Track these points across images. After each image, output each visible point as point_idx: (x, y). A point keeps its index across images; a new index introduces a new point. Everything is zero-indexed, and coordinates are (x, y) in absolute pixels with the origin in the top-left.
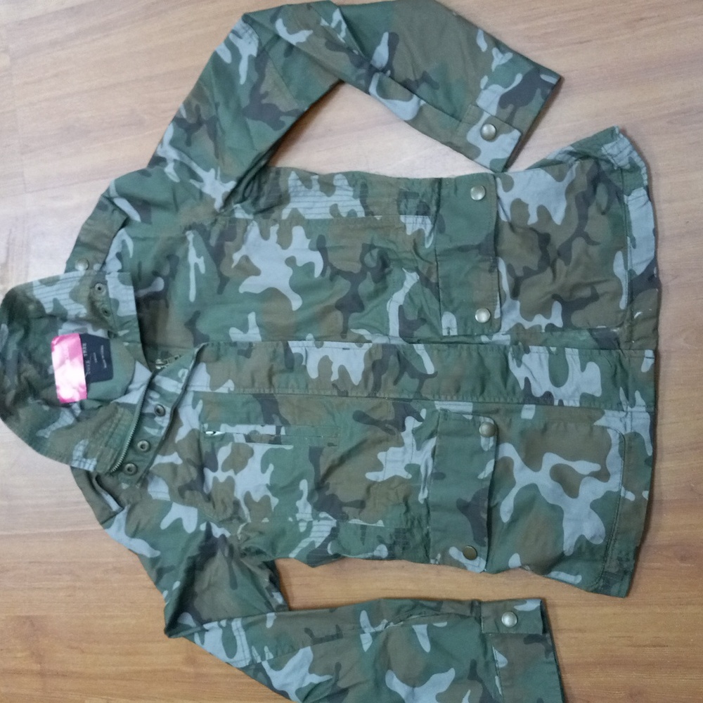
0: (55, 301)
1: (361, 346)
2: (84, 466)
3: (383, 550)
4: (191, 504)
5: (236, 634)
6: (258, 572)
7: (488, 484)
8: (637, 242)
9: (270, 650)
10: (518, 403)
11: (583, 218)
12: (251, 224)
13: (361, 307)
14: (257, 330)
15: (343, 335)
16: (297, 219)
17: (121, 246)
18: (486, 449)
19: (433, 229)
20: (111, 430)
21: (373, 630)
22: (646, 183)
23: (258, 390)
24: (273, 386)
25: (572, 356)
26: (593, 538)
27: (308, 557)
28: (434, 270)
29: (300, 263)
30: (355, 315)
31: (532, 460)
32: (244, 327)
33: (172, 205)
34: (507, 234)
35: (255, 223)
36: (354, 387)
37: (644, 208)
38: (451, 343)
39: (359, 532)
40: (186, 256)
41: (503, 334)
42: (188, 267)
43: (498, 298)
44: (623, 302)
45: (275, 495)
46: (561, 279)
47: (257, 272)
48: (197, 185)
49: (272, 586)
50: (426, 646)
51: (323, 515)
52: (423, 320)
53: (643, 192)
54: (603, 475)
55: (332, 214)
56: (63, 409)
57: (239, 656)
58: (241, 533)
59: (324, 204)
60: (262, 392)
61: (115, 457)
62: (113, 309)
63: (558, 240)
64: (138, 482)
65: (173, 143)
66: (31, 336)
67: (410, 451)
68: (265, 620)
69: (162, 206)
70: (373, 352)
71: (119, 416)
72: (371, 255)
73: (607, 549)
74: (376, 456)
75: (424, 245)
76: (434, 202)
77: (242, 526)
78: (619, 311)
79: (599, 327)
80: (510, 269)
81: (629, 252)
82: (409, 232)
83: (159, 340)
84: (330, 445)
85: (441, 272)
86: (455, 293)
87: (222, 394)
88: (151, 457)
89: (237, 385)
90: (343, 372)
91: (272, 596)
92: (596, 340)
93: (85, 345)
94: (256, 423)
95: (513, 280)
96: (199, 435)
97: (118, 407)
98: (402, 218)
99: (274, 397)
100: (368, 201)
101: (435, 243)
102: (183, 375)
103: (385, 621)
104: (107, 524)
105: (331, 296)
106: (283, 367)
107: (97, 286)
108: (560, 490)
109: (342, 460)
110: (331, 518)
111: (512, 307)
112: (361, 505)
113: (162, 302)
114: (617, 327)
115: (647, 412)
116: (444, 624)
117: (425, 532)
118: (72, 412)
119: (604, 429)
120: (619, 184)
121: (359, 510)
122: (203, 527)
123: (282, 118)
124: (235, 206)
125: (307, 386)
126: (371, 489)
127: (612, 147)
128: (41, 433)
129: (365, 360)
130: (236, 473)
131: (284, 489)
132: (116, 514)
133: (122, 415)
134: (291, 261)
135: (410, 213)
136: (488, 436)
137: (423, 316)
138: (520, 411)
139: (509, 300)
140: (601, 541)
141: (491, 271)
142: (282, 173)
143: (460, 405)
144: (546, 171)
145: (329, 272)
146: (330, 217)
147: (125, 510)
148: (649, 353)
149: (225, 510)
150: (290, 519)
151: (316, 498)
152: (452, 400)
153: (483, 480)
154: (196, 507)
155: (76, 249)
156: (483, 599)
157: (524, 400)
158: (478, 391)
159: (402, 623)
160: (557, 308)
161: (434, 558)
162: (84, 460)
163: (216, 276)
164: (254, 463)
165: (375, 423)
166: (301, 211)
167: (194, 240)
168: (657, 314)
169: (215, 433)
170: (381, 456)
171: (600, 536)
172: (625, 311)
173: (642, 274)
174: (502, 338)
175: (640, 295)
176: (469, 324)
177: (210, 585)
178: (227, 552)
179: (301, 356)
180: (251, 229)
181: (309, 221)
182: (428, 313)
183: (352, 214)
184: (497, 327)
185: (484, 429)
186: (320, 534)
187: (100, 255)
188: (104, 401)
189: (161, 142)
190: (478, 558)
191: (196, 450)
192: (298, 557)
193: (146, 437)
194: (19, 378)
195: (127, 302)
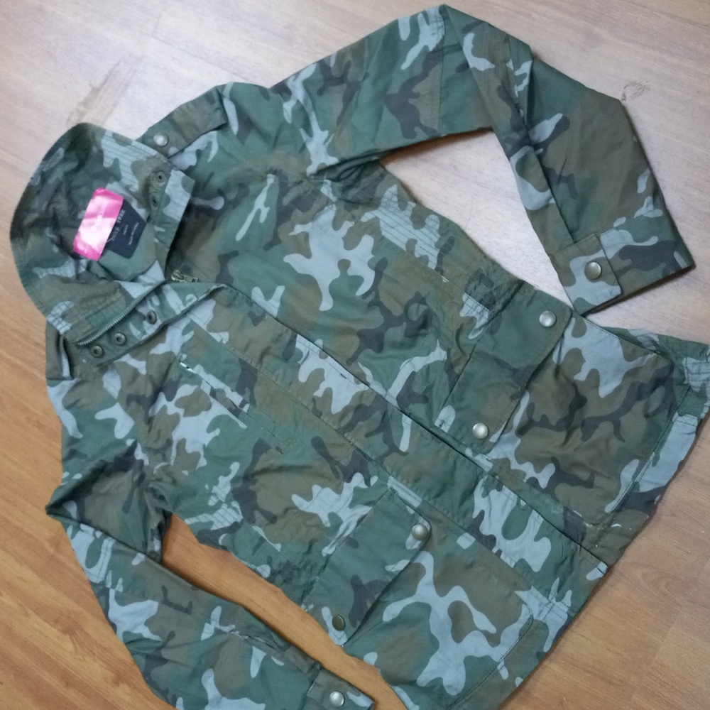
0: (116, 161)
1: (357, 383)
2: (58, 324)
3: (266, 571)
4: (131, 414)
5: (103, 551)
6: (152, 512)
7: (390, 580)
8: (659, 462)
9: (123, 584)
10: (462, 528)
11: (627, 407)
12: (330, 206)
13: (380, 349)
14: (278, 305)
15: (348, 362)
16: (373, 228)
17: (205, 146)
18: (408, 548)
19: (486, 325)
20: (99, 307)
21: (218, 626)
22: (703, 415)
23: (246, 358)
24: (262, 364)
25: (535, 521)
26: (449, 687)
27: (201, 532)
28: (463, 362)
29: (350, 272)
30: (370, 352)
31: (442, 584)
32: (268, 294)
33: (273, 141)
34: (548, 374)
35: (334, 208)
36: (330, 414)
37: (686, 436)
38: (437, 436)
39: (256, 541)
40: (256, 196)
41: (487, 460)
42: (251, 208)
43: (503, 426)
44: (610, 507)
45: (205, 457)
46: (569, 450)
47: (308, 255)
48: (305, 137)
49: (157, 532)
50: (254, 671)
51: (235, 504)
52: (426, 400)
53: (695, 422)
54: (494, 640)
55: (407, 246)
56: (71, 259)
57: (94, 570)
58: (158, 470)
59: (406, 232)
60: (249, 362)
61: (89, 333)
62: (162, 204)
63: (591, 411)
64: (98, 366)
65: (307, 84)
66: (82, 172)
67: (342, 501)
68: (134, 556)
69: (263, 135)
70: (365, 395)
71: (114, 298)
72: (418, 308)
73: (455, 702)
74: (312, 486)
75: (468, 334)
76: (503, 300)
77: (163, 464)
78: (603, 512)
79: (575, 512)
80: (531, 408)
81: (646, 466)
82: (463, 314)
83: (189, 253)
84: (278, 449)
85: (469, 368)
86: (469, 396)
87: (214, 340)
88: (121, 352)
89: (231, 341)
90: (328, 394)
91: (153, 540)
92: (566, 522)
93: (123, 212)
94: (228, 384)
95: (527, 419)
96: (173, 362)
97: (118, 290)
98: (465, 296)
99: (256, 373)
100: (446, 259)
101: (478, 339)
102: (190, 300)
103: (233, 626)
104: (52, 382)
105: (359, 320)
106: (279, 353)
107: (160, 174)
108: (448, 626)
109: (281, 469)
110: (240, 513)
111: (510, 441)
112: (273, 519)
113: (211, 221)
114: (591, 524)
115: (567, 613)
116: (281, 664)
117: (312, 579)
118: (77, 266)
119: (521, 602)
120: (679, 398)
121: (267, 522)
122: (129, 442)
123: (417, 129)
124: (325, 180)
125: (291, 383)
126: (289, 511)
127: (694, 364)
128: (37, 270)
129: (353, 398)
130: (185, 415)
131: (218, 458)
132: (64, 379)
133: (118, 299)
134: (344, 265)
135: (475, 297)
136: (417, 537)
137: (427, 395)
138: (459, 535)
139: (512, 434)
140: (453, 693)
141: (512, 398)
142: (386, 178)
143: (409, 494)
144: (621, 343)
145: (370, 298)
146: (404, 247)
147: (74, 382)
148: (603, 567)
149: (157, 441)
150: (207, 487)
151: (239, 485)
152: (406, 485)
153: (388, 573)
154: (135, 420)
155: (164, 122)
156: (326, 665)
157: (469, 528)
158: (435, 492)
159: (247, 637)
160: (549, 470)
161: (307, 605)
162: (61, 319)
163: (271, 233)
164: (206, 418)
165: (327, 457)
166: (382, 224)
167: (272, 186)
168: (633, 537)
169: (188, 368)
170: (316, 489)
171: (456, 689)
172: (608, 515)
173: (644, 494)
174: (484, 462)
175: (629, 511)
176: (464, 430)
177: (107, 494)
178: (136, 477)
179: (301, 354)
180: (327, 210)
181: (383, 238)
182: (434, 395)
183: (424, 259)
184: (486, 449)
185: (419, 529)
186: (222, 519)
187: (183, 142)
188: (110, 275)
189: (297, 74)
190: (343, 632)
191: (164, 371)
192: (191, 527)
193: (126, 333)
194: (48, 206)
195: (178, 205)
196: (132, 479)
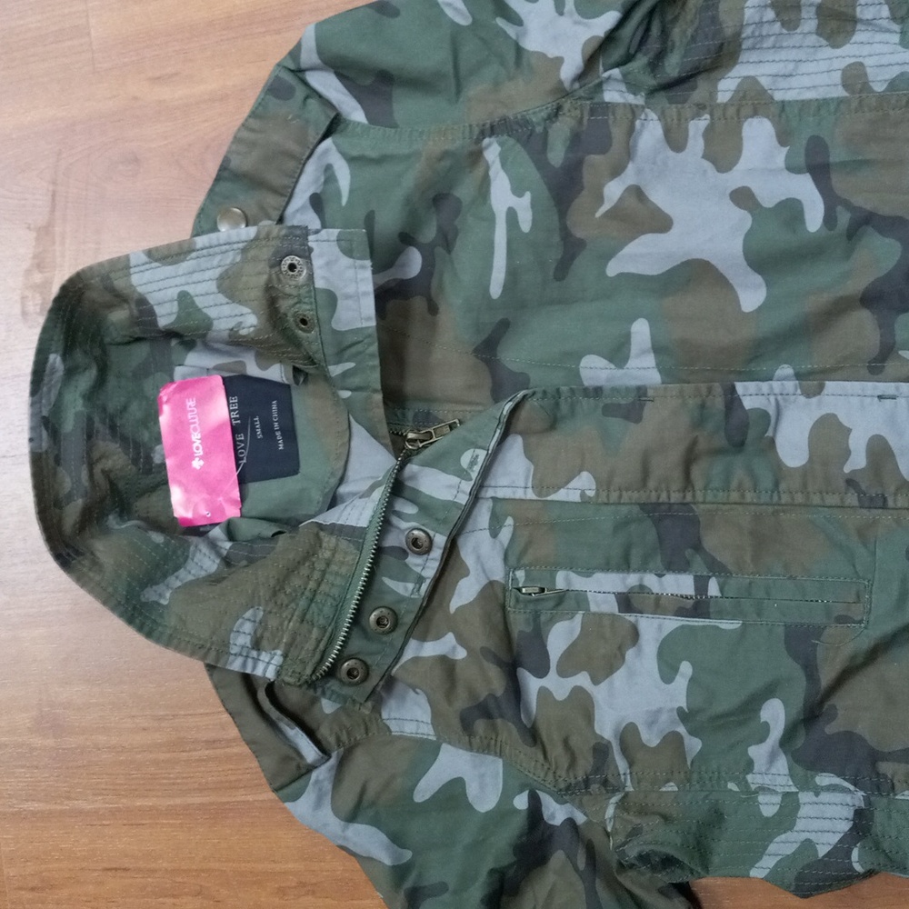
0: (184, 299)
2: (254, 668)
4: (486, 748)
12: (643, 117)
14: (650, 360)
15: (877, 364)
16: (754, 100)
17: (322, 179)
20: (312, 585)
23: (654, 494)
24: (694, 486)
27: (800, 878)
29: (766, 201)
32: (618, 353)
35: (653, 115)
42: (491, 219)
45: (692, 733)
47: (662, 223)
48: (511, 30)
51: (824, 779)
55: (845, 86)
56: (194, 540)
58: (615, 817)
59: (823, 66)
60: (664, 497)
61: (322, 646)
62: (323, 314)
64: (367, 699)
66: (112, 381)
69: (420, 84)
71: (325, 553)
77: (614, 800)
84: (842, 620)
87: (565, 504)
88: (398, 645)
89: (604, 484)
90: (880, 451)
93: (234, 400)
94: (643, 568)
96: (506, 596)
97: (322, 534)
99: (693, 511)
102: (473, 462)
104: (286, 791)
105: (850, 275)
106: (720, 441)
107: (288, 261)
109: (874, 654)
110: (852, 788)
118: (213, 545)
122: (521, 802)
124: (606, 74)
125: (777, 484)
128: (150, 595)
130: (596, 681)
132: (311, 768)
133: (334, 551)
134: (743, 197)
145: (843, 222)
146: (840, 93)
147: (333, 761)
149: (573, 765)
150: (732, 786)
151: (802, 743)
154: (500, 754)
155: (217, 189)
162: (254, 653)
163: (556, 238)
164: (644, 660)
166: (764, 82)
167: (503, 157)
169: (542, 590)
178: (581, 862)
179: (764, 415)
180: (643, 125)
181: (783, 105)
183: (902, 83)
186: (827, 825)
187: (272, 201)
188: (285, 523)
191: (501, 627)
192: (774, 878)
193: (388, 599)
194: (91, 475)
195: (356, 297)
196: (575, 866)
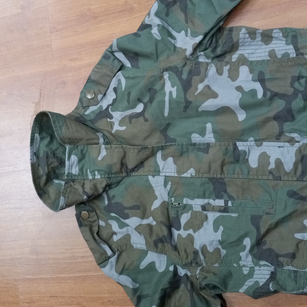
1: (293, 145)
4: (161, 252)
12: (210, 65)
13: (293, 118)
14: (212, 135)
15: (278, 137)
16: (243, 61)
17: (117, 83)
23: (212, 175)
24: (224, 173)
27: (254, 292)
29: (246, 90)
30: (288, 123)
32: (202, 133)
33: (154, 56)
35: (213, 65)
36: (287, 174)
39: (292, 275)
45: (223, 248)
47: (215, 96)
48: (173, 41)
51: (262, 263)
55: (269, 56)
58: (199, 273)
59: (263, 50)
60: (215, 176)
65: (157, 14)
69: (146, 56)
70: (302, 149)
72: (300, 83)
74: (302, 222)
77: (199, 268)
84: (267, 214)
87: (186, 178)
89: (197, 172)
90: (279, 163)
94: (209, 198)
96: (168, 207)
99: (224, 180)
104: (102, 265)
105: (270, 111)
106: (232, 159)
109: (277, 224)
110: (270, 265)
112: (293, 256)
121: (291, 260)
122: (171, 268)
124: (200, 54)
125: (249, 173)
126: (299, 245)
129: (296, 154)
130: (194, 232)
132: (110, 257)
134: (239, 89)
146: (268, 58)
149: (187, 257)
150: (235, 265)
151: (256, 252)
154: (166, 254)
163: (183, 100)
164: (209, 226)
165: (302, 198)
166: (246, 55)
167: (169, 77)
169: (179, 204)
170: (306, 222)
178: (189, 287)
179: (245, 152)
180: (210, 68)
181: (251, 62)
183: (286, 55)
186: (262, 276)
187: (103, 89)
189: (148, 14)
191: (167, 215)
192: (246, 293)
196: (187, 288)
